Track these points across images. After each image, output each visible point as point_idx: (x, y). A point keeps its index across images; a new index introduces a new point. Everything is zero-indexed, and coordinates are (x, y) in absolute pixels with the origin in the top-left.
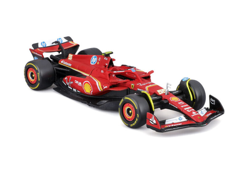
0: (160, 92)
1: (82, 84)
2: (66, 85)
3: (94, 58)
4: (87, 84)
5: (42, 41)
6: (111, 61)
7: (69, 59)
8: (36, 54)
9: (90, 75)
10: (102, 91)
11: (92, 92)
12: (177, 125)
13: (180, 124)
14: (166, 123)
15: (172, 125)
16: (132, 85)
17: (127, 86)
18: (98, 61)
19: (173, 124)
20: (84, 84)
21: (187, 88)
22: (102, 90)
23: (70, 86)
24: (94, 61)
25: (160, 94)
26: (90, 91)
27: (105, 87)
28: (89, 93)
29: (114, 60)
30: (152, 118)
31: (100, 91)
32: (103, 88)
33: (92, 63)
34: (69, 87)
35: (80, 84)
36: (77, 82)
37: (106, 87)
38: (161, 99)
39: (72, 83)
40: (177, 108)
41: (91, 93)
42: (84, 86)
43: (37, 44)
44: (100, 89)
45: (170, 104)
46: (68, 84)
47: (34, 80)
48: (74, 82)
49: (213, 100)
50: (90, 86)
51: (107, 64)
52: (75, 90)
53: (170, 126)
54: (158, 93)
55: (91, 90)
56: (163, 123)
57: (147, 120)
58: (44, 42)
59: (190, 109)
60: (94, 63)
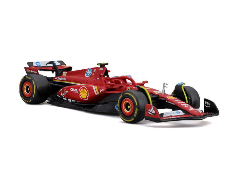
0: (156, 93)
1: (78, 90)
2: (60, 97)
3: (88, 71)
4: (83, 89)
5: (37, 61)
6: (107, 72)
7: (63, 76)
8: (31, 71)
9: (86, 84)
10: (98, 95)
11: (88, 96)
12: (175, 117)
13: (177, 117)
14: (164, 116)
15: (170, 118)
16: (128, 89)
17: (123, 90)
18: (93, 72)
19: (171, 116)
20: (80, 90)
21: (183, 91)
22: (98, 93)
23: (64, 97)
24: (89, 74)
25: (157, 93)
26: (86, 96)
27: (101, 90)
28: (85, 99)
29: (109, 71)
30: (150, 109)
31: (96, 94)
32: (99, 91)
33: (87, 75)
34: (64, 99)
35: (76, 90)
36: (72, 90)
37: (103, 90)
38: (158, 97)
39: (67, 92)
40: (174, 104)
41: (87, 98)
42: (80, 92)
43: (32, 63)
44: (96, 92)
45: (167, 102)
46: (62, 96)
47: (29, 93)
48: (69, 90)
49: (208, 103)
50: (87, 91)
51: (102, 74)
52: (69, 100)
53: (168, 118)
54: (155, 93)
55: (87, 94)
56: (161, 116)
57: (146, 111)
58: (38, 62)
59: (186, 105)
60: (89, 75)
